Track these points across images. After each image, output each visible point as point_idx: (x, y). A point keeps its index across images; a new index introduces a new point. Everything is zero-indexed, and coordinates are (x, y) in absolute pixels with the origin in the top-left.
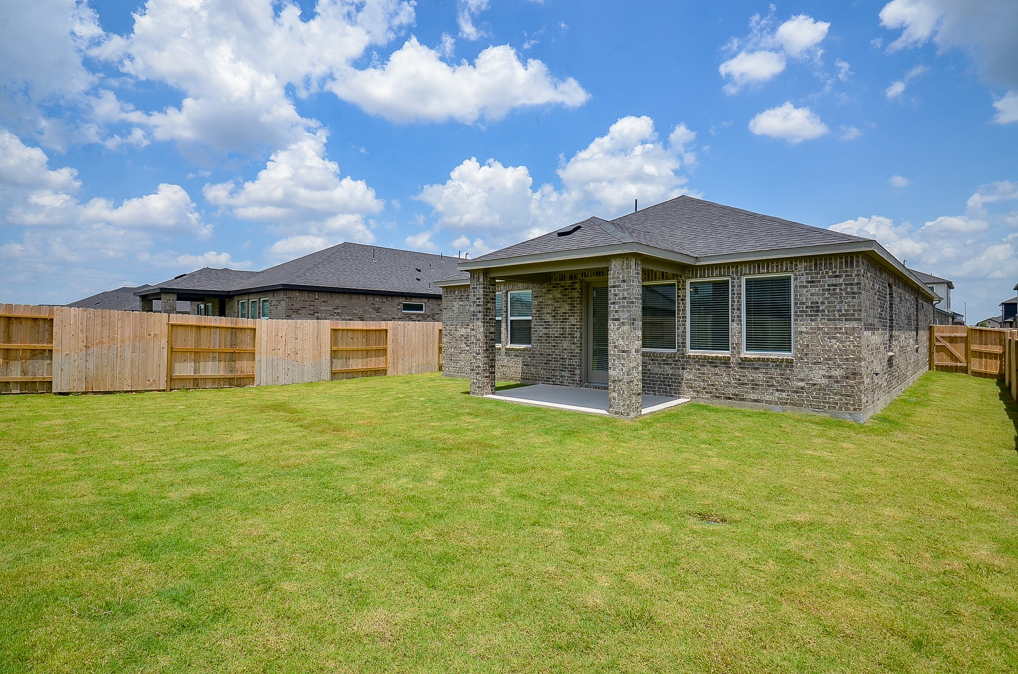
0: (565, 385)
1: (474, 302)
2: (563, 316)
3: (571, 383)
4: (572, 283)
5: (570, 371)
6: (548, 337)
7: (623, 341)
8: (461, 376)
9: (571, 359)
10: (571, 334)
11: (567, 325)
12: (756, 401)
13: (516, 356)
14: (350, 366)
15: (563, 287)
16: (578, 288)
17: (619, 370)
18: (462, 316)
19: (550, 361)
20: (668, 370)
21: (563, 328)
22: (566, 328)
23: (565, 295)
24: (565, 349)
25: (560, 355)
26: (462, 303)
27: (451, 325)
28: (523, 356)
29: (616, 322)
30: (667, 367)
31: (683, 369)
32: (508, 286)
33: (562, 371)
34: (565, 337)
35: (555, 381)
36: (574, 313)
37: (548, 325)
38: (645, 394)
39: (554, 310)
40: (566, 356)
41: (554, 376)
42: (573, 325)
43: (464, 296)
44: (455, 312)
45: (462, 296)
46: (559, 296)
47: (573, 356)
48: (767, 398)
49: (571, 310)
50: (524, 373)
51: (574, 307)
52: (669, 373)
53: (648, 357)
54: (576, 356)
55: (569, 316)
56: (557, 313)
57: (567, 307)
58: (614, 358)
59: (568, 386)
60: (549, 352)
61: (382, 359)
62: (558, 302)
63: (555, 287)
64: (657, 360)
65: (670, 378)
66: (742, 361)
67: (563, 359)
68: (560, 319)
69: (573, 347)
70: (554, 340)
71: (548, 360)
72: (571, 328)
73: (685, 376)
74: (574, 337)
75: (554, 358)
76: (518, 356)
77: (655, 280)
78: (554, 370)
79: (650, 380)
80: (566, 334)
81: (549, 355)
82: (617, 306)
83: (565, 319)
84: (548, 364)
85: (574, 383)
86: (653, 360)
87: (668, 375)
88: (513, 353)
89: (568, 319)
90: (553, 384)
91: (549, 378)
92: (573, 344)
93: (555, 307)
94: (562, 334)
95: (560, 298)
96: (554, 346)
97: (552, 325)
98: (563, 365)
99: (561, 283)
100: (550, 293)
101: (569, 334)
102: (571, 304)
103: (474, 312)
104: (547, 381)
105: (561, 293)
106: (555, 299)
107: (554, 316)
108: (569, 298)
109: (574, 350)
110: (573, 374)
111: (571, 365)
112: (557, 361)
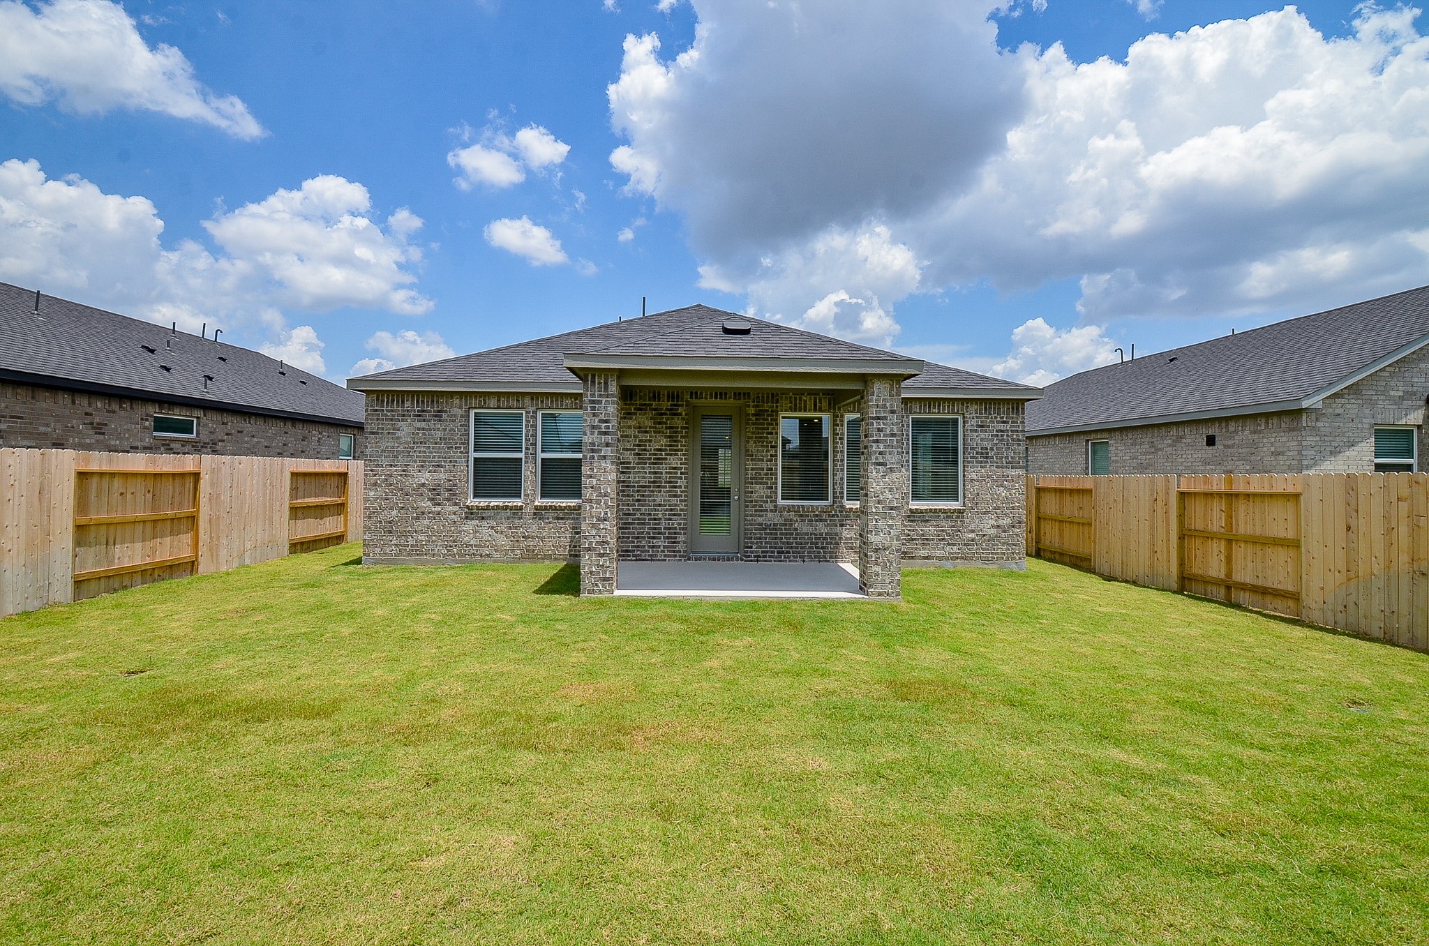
0: (659, 560)
1: (594, 427)
2: (655, 454)
3: (669, 556)
4: (671, 405)
5: (668, 538)
6: (627, 486)
7: (891, 494)
8: (416, 562)
9: (670, 519)
10: (670, 482)
11: (663, 468)
12: (927, 558)
13: (558, 519)
14: (116, 561)
15: (655, 409)
16: (684, 413)
17: (885, 534)
18: (422, 449)
19: (632, 524)
20: (822, 528)
21: (656, 473)
22: (661, 473)
23: (660, 423)
24: (660, 505)
25: (650, 514)
26: (423, 425)
27: (391, 466)
28: (573, 519)
29: (880, 467)
30: (820, 524)
31: (842, 525)
32: (542, 402)
33: (654, 538)
34: (659, 487)
35: (640, 555)
36: (676, 450)
37: (627, 468)
38: (790, 561)
39: (639, 445)
40: (660, 516)
41: (638, 547)
42: (675, 468)
43: (430, 411)
44: (403, 440)
45: (423, 411)
46: (650, 423)
47: (675, 515)
48: (938, 553)
49: (671, 446)
50: (575, 547)
51: (675, 441)
52: (823, 531)
53: (795, 511)
54: (680, 515)
55: (666, 454)
56: (645, 450)
57: (664, 441)
58: (876, 517)
59: (665, 560)
60: (629, 510)
61: (187, 538)
62: (646, 432)
63: (640, 409)
64: (808, 516)
65: (824, 539)
66: (912, 513)
67: (655, 519)
68: (650, 459)
69: (674, 501)
70: (638, 491)
71: (625, 524)
72: (670, 473)
73: (843, 534)
74: (675, 487)
75: (639, 519)
76: (562, 519)
77: (805, 411)
78: (638, 538)
79: (796, 543)
80: (661, 482)
81: (629, 514)
82: (881, 446)
83: (659, 459)
84: (626, 528)
85: (675, 556)
86: (801, 516)
87: (822, 534)
88: (552, 514)
89: (666, 459)
90: (636, 560)
91: (627, 551)
92: (675, 496)
93: (640, 441)
94: (654, 482)
95: (650, 427)
96: (638, 500)
97: (634, 468)
98: (655, 529)
99: (652, 405)
100: (631, 418)
101: (666, 482)
102: (670, 437)
103: (593, 444)
104: (624, 556)
105: (651, 418)
106: (640, 427)
107: (639, 454)
108: (667, 428)
109: (676, 505)
110: (674, 542)
111: (670, 529)
112: (643, 524)
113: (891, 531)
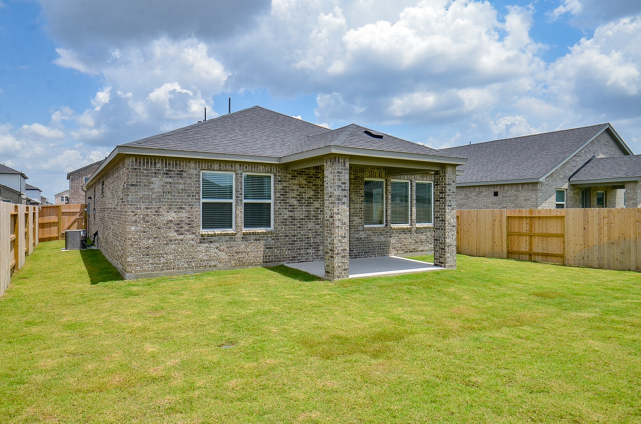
0: (310, 261)
2: (308, 200)
3: (315, 258)
4: (315, 172)
5: (314, 248)
6: (294, 219)
7: (453, 220)
8: (167, 274)
9: (315, 238)
10: (315, 216)
11: (312, 208)
12: (422, 251)
13: (256, 240)
15: (307, 174)
16: (321, 177)
18: (169, 197)
19: (295, 241)
20: (383, 239)
21: (308, 211)
22: (311, 211)
23: (310, 182)
24: (310, 230)
25: (305, 235)
26: (170, 180)
27: (147, 208)
28: (265, 240)
30: (382, 237)
31: (390, 237)
33: (307, 249)
34: (310, 219)
35: (301, 259)
36: (318, 198)
37: (294, 208)
38: (370, 257)
39: (299, 195)
40: (310, 236)
41: (300, 254)
42: (317, 208)
43: (174, 171)
44: (156, 190)
45: (170, 171)
46: (304, 182)
47: (318, 235)
48: (426, 248)
49: (315, 195)
50: (266, 256)
51: (317, 193)
52: (383, 240)
53: (372, 230)
54: (320, 235)
55: (313, 201)
56: (302, 198)
57: (312, 193)
58: (448, 231)
59: (313, 261)
60: (295, 233)
62: (303, 187)
63: (300, 174)
64: (377, 233)
65: (384, 244)
66: (417, 229)
67: (308, 238)
68: (305, 203)
69: (318, 227)
70: (299, 222)
71: (293, 241)
72: (315, 211)
73: (391, 241)
74: (318, 219)
75: (300, 238)
76: (259, 240)
78: (299, 249)
79: (372, 247)
80: (310, 216)
81: (295, 236)
82: (450, 197)
83: (309, 203)
84: (293, 244)
85: (318, 258)
87: (382, 242)
88: (253, 237)
89: (313, 203)
90: (299, 262)
91: (294, 257)
92: (318, 224)
93: (300, 192)
94: (307, 216)
95: (305, 185)
96: (299, 227)
97: (297, 208)
98: (308, 243)
99: (305, 172)
100: (295, 179)
101: (313, 216)
102: (315, 190)
104: (292, 260)
105: (305, 180)
106: (300, 185)
107: (299, 200)
108: (313, 185)
109: (318, 229)
110: (318, 251)
111: (315, 243)
112: (302, 241)
113: (453, 237)
